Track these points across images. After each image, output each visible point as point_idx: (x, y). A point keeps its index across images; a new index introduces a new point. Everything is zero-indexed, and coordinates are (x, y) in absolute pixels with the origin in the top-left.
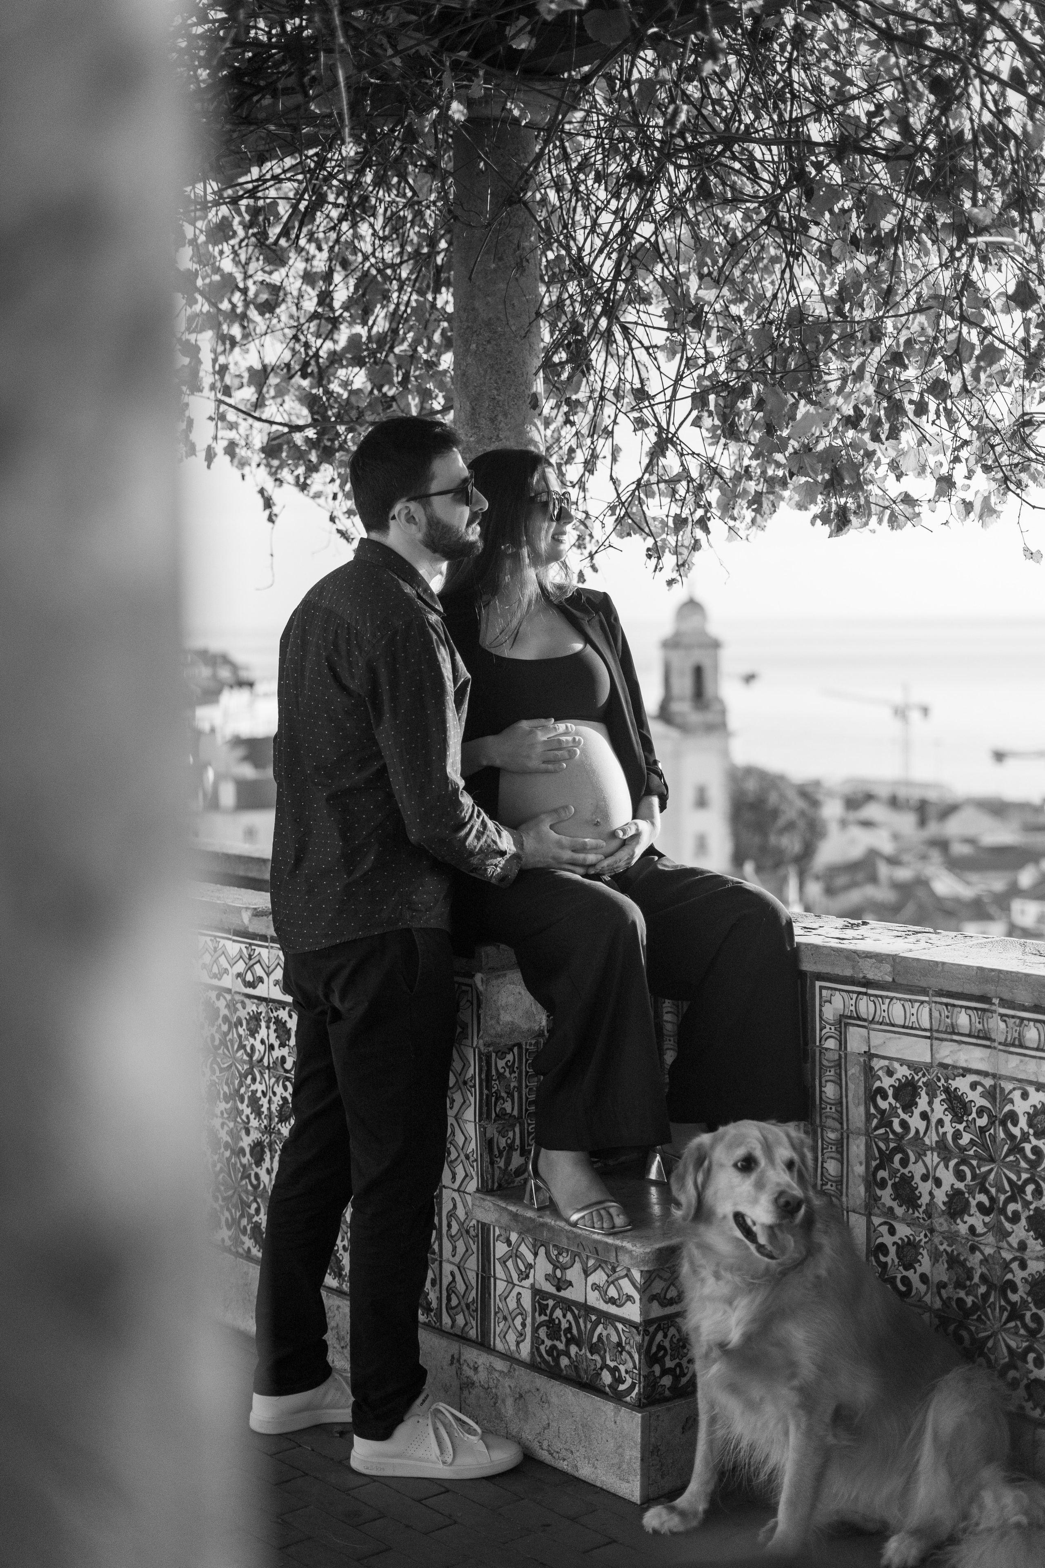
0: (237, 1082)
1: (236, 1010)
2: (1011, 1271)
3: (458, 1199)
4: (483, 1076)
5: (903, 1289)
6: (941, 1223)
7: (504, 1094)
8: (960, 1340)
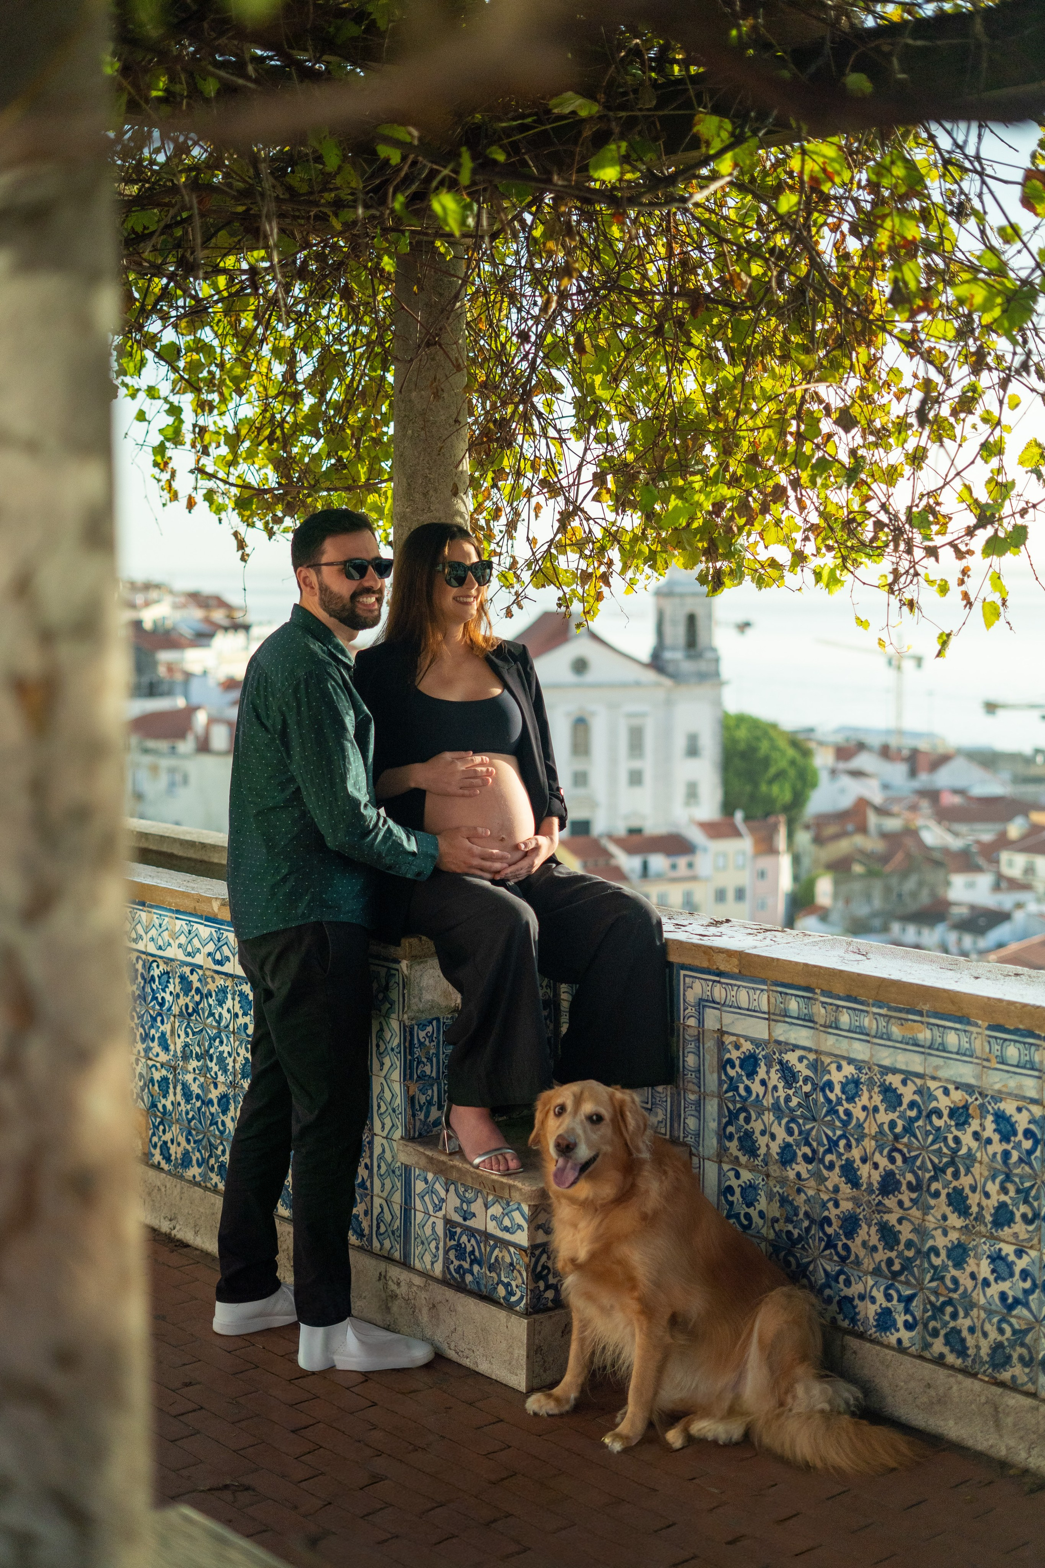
0: (207, 1044)
1: (207, 983)
2: (828, 1209)
3: (386, 1145)
4: (407, 1044)
5: (746, 1223)
6: (775, 1170)
7: (424, 1060)
8: (788, 1264)
